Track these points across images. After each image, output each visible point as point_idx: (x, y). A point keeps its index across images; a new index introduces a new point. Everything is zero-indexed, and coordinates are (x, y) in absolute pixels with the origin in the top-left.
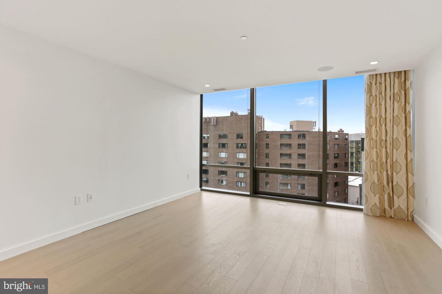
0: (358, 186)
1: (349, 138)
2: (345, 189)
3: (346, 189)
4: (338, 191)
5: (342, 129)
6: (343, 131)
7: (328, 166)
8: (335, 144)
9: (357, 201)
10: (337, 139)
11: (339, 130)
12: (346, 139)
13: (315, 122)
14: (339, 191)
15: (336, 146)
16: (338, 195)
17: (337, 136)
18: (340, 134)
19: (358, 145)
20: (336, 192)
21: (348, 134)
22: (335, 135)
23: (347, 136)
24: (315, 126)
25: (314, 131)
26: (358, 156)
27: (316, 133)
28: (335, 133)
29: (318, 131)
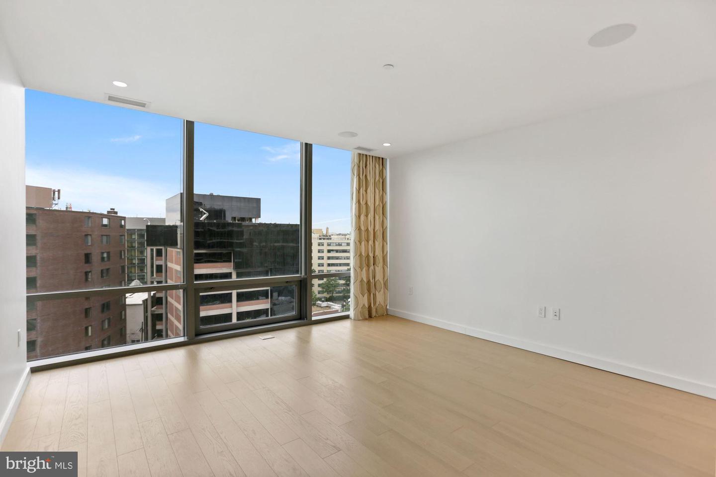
0: (141, 303)
1: (126, 225)
2: (121, 312)
3: (123, 312)
4: (109, 319)
5: (114, 209)
6: (116, 213)
7: (90, 277)
8: (102, 235)
9: (141, 327)
10: (105, 226)
11: (110, 210)
12: (122, 226)
13: (59, 191)
14: (112, 317)
15: (105, 238)
16: (109, 325)
17: (105, 221)
18: (110, 217)
19: (131, 236)
20: (105, 320)
21: (125, 217)
22: (102, 218)
23: (123, 222)
24: (59, 198)
25: (55, 208)
26: (132, 255)
27: (62, 213)
28: (102, 216)
29: (65, 209)
